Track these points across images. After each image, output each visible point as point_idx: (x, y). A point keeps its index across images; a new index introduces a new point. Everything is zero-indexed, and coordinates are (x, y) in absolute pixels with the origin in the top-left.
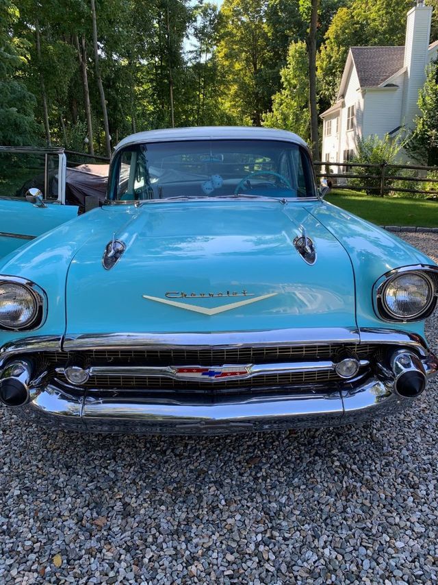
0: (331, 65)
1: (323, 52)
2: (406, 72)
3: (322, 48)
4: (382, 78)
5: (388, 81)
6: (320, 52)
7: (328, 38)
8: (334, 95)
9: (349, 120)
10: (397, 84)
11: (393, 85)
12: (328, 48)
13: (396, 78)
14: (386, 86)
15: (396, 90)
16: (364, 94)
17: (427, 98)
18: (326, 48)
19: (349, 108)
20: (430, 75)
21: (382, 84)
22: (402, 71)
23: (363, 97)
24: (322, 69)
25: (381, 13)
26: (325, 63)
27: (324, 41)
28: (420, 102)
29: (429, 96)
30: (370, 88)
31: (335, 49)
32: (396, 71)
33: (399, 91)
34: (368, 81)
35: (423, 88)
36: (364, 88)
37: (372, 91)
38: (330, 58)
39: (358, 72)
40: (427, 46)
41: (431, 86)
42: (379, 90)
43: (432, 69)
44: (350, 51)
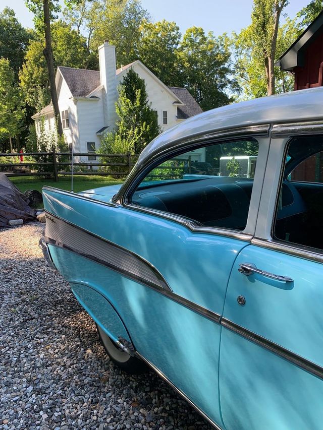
0: (32, 80)
1: (25, 69)
2: (103, 89)
3: (24, 66)
4: (87, 91)
5: (92, 94)
6: (22, 68)
7: (28, 60)
8: (38, 103)
9: (64, 121)
10: (98, 96)
11: (96, 97)
12: (29, 67)
13: (97, 92)
14: (92, 97)
15: (98, 101)
16: (76, 102)
17: (122, 108)
18: (27, 67)
19: (63, 112)
20: (122, 92)
21: (88, 96)
22: (100, 88)
23: (76, 103)
24: (25, 82)
26: (27, 78)
27: (25, 61)
28: (117, 111)
29: (123, 106)
30: (80, 98)
31: (36, 68)
32: (95, 88)
33: (100, 101)
34: (77, 92)
35: (117, 101)
36: (76, 97)
37: (82, 100)
38: (32, 74)
39: (68, 85)
40: (115, 73)
41: (123, 100)
42: (87, 100)
43: (122, 88)
44: (58, 69)
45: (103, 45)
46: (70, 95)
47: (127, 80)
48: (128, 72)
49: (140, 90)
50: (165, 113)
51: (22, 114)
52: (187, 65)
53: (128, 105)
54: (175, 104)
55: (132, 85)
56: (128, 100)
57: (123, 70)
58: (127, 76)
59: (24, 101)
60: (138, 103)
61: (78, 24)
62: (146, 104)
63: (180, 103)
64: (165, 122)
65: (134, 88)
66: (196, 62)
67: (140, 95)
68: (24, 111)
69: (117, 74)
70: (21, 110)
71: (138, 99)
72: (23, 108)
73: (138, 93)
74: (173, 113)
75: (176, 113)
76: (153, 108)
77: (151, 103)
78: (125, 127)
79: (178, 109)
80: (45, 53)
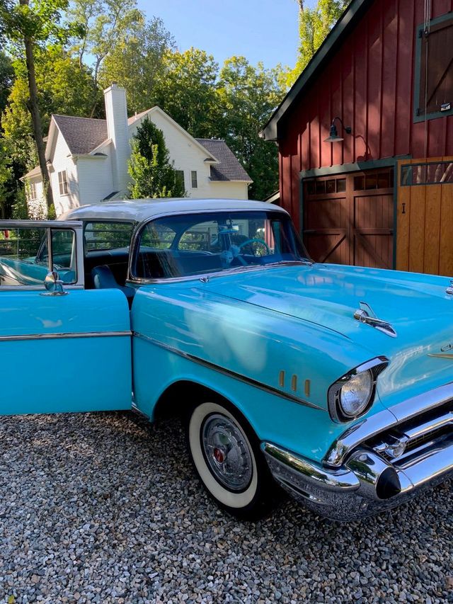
0: (20, 128)
1: (9, 115)
2: (111, 144)
3: (7, 110)
4: (90, 147)
5: (97, 150)
6: (5, 113)
7: (12, 102)
8: (29, 159)
9: (61, 185)
10: (105, 153)
11: (103, 154)
12: (15, 111)
13: (103, 148)
14: (96, 154)
15: (105, 159)
16: (75, 161)
17: (135, 168)
18: (11, 110)
19: (60, 174)
20: (135, 148)
21: (92, 153)
22: (107, 142)
23: (75, 163)
24: (9, 131)
25: (63, 85)
26: (13, 125)
27: (8, 103)
28: (130, 171)
29: (137, 166)
30: (82, 155)
31: (23, 113)
32: (102, 142)
33: (108, 160)
34: (78, 149)
35: (130, 158)
36: (76, 155)
37: (83, 158)
38: (18, 121)
39: (66, 139)
40: (126, 122)
41: (137, 158)
42: (90, 158)
43: (135, 143)
44: (53, 118)
45: (109, 88)
46: (69, 152)
47: (142, 133)
48: (143, 121)
49: (156, 145)
50: (194, 173)
51: (7, 175)
52: (230, 106)
53: (143, 165)
54: (207, 162)
55: (149, 138)
56: (144, 158)
57: (138, 118)
58: (141, 127)
59: (10, 157)
60: (155, 163)
61: (81, 51)
62: (166, 163)
63: (213, 160)
64: (195, 184)
65: (150, 143)
66: (241, 103)
67: (157, 152)
68: (10, 170)
69: (129, 124)
70: (6, 169)
71: (155, 157)
72: (9, 166)
73: (155, 148)
74: (204, 173)
75: (208, 173)
76: (176, 167)
77: (174, 161)
78: (140, 192)
79: (212, 168)
80: (29, 106)
